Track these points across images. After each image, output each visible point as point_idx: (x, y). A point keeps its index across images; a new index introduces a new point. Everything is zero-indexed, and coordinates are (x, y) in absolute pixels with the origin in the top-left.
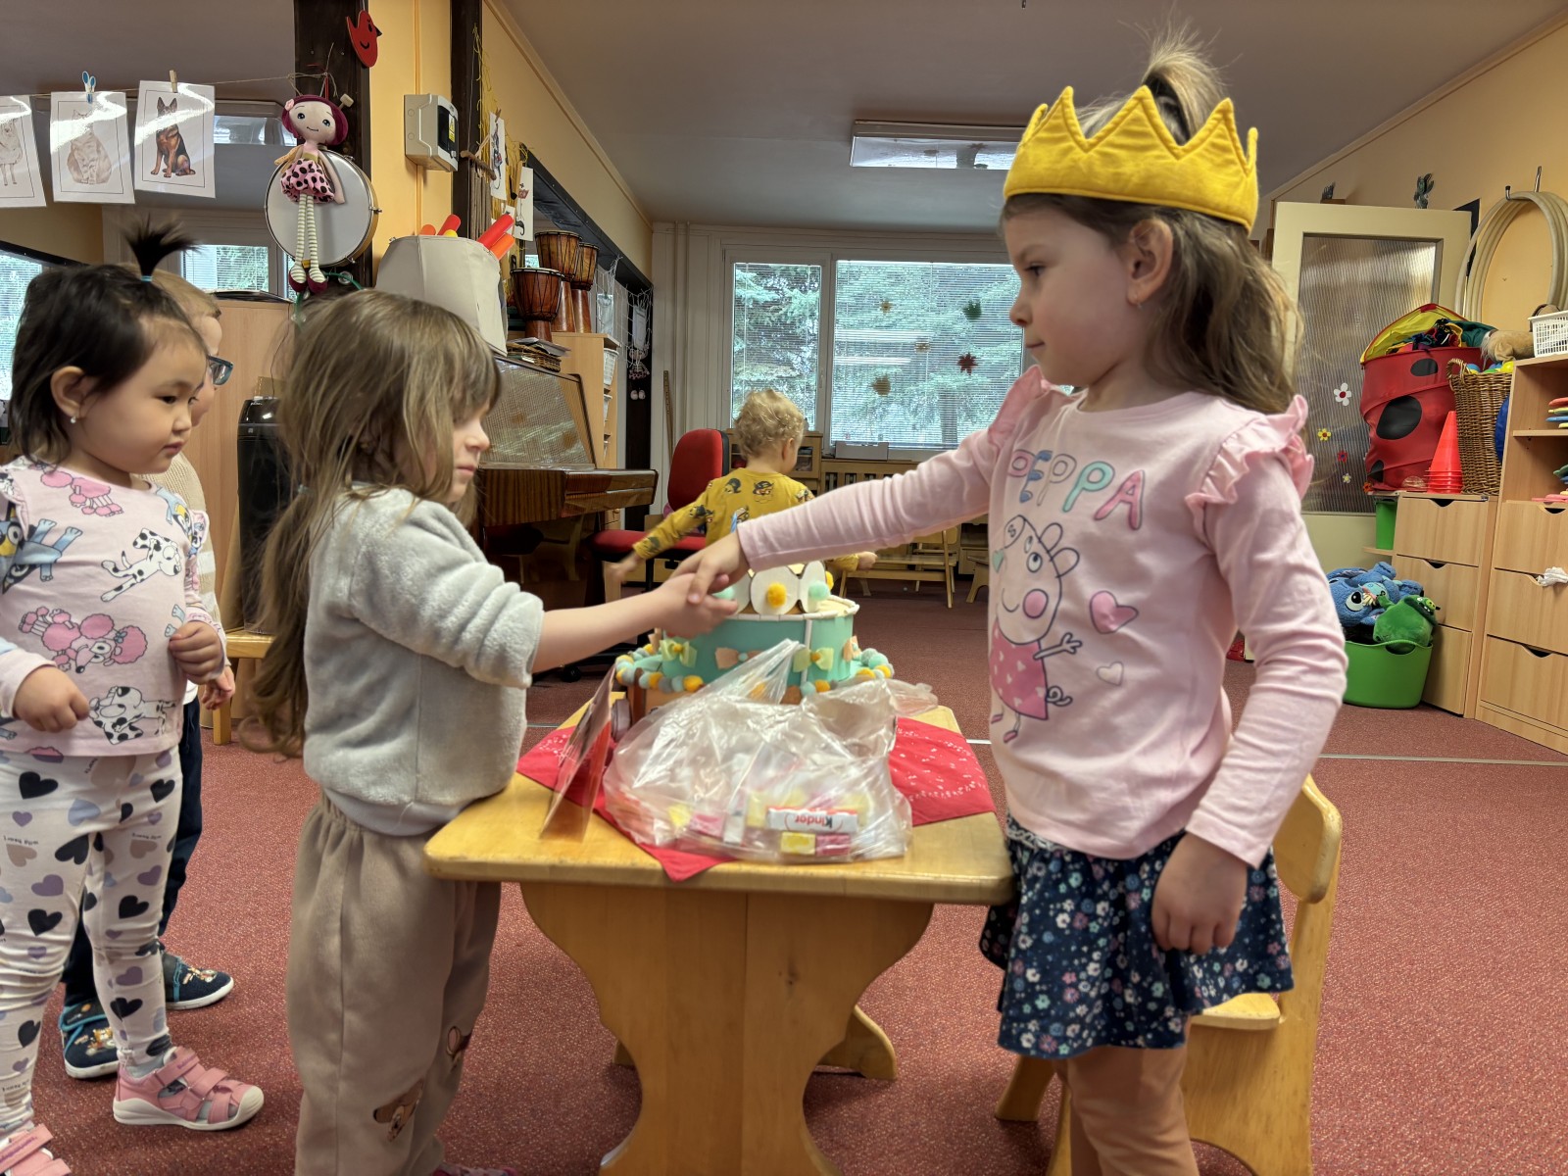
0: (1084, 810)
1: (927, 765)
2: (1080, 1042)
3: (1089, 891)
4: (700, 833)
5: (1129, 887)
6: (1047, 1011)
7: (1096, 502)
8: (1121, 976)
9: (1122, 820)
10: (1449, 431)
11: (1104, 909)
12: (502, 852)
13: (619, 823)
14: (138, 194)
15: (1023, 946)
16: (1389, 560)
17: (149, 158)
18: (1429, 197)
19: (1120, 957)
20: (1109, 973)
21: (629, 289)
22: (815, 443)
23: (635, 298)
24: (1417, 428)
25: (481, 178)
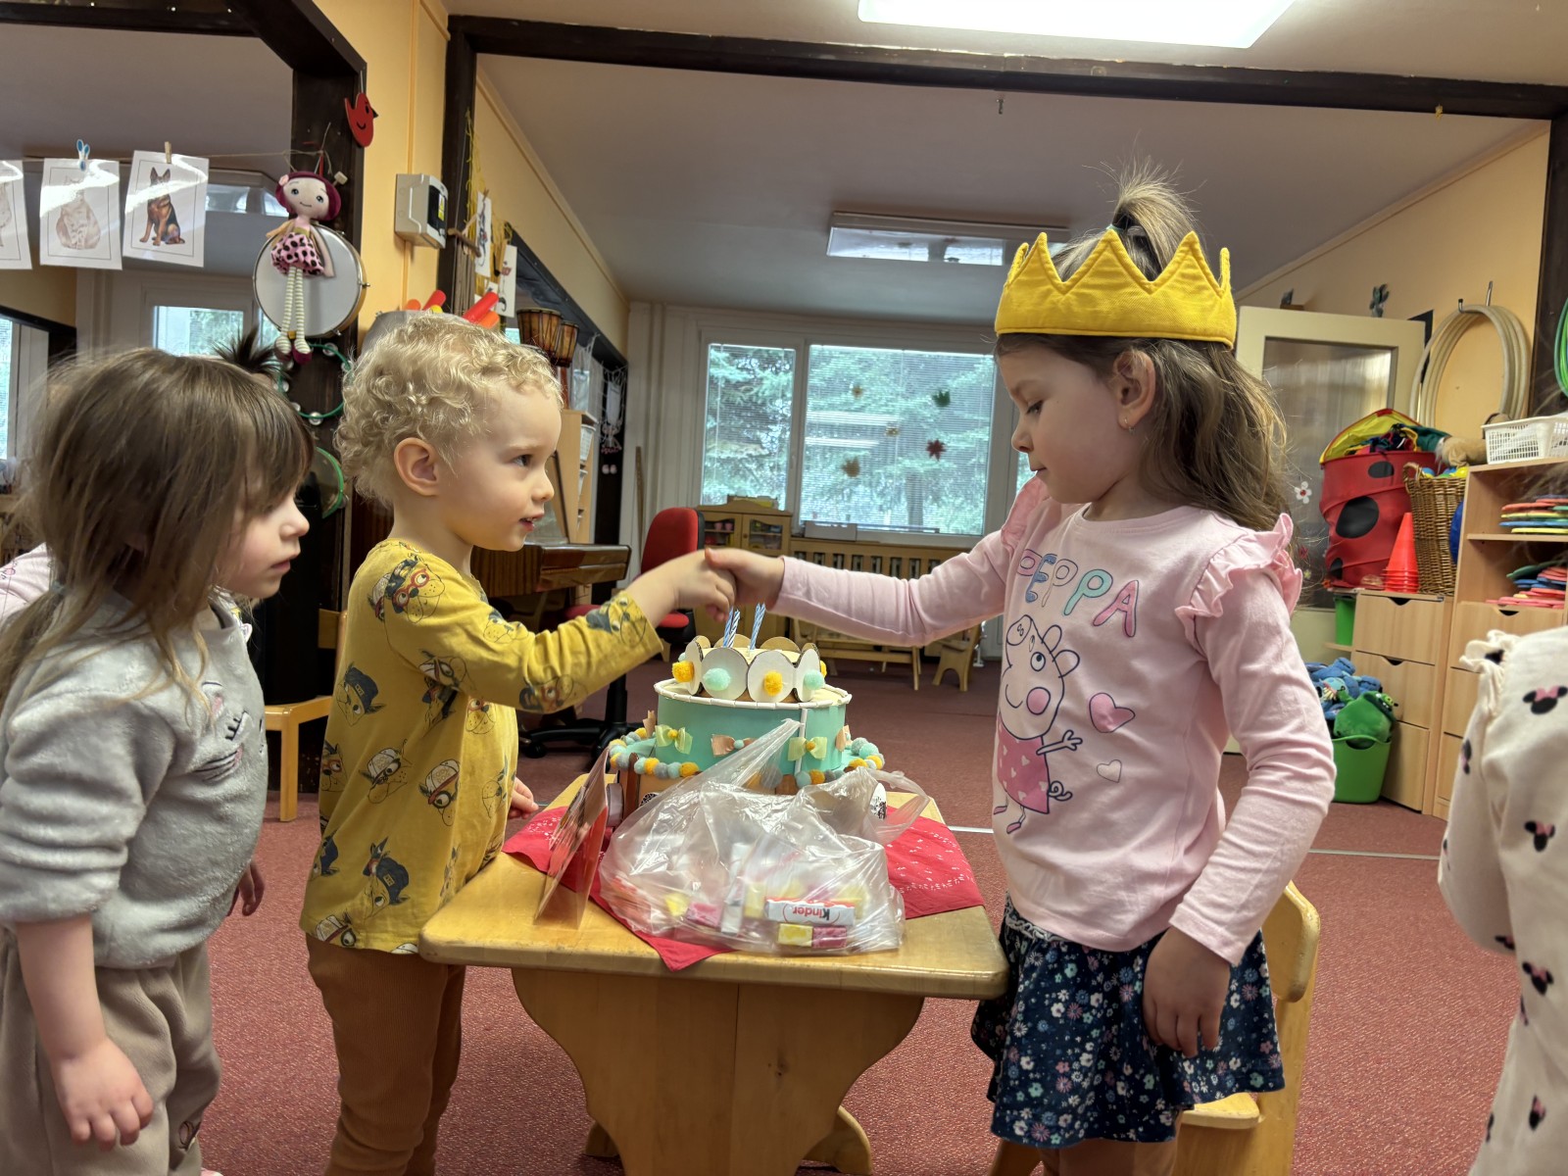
0: (1081, 902)
1: (915, 856)
2: (1072, 1132)
3: (1083, 983)
4: (698, 922)
5: (1123, 979)
6: (1039, 1099)
7: (1097, 607)
8: (1114, 1069)
9: (1118, 913)
10: (1406, 533)
11: (1098, 1000)
12: (498, 937)
13: (615, 908)
14: (126, 261)
15: (1018, 1034)
16: (1348, 655)
17: (139, 226)
18: (1384, 306)
19: (1114, 1049)
20: (1102, 1065)
21: (605, 365)
22: (785, 522)
23: (610, 375)
24: (1375, 527)
25: (467, 255)
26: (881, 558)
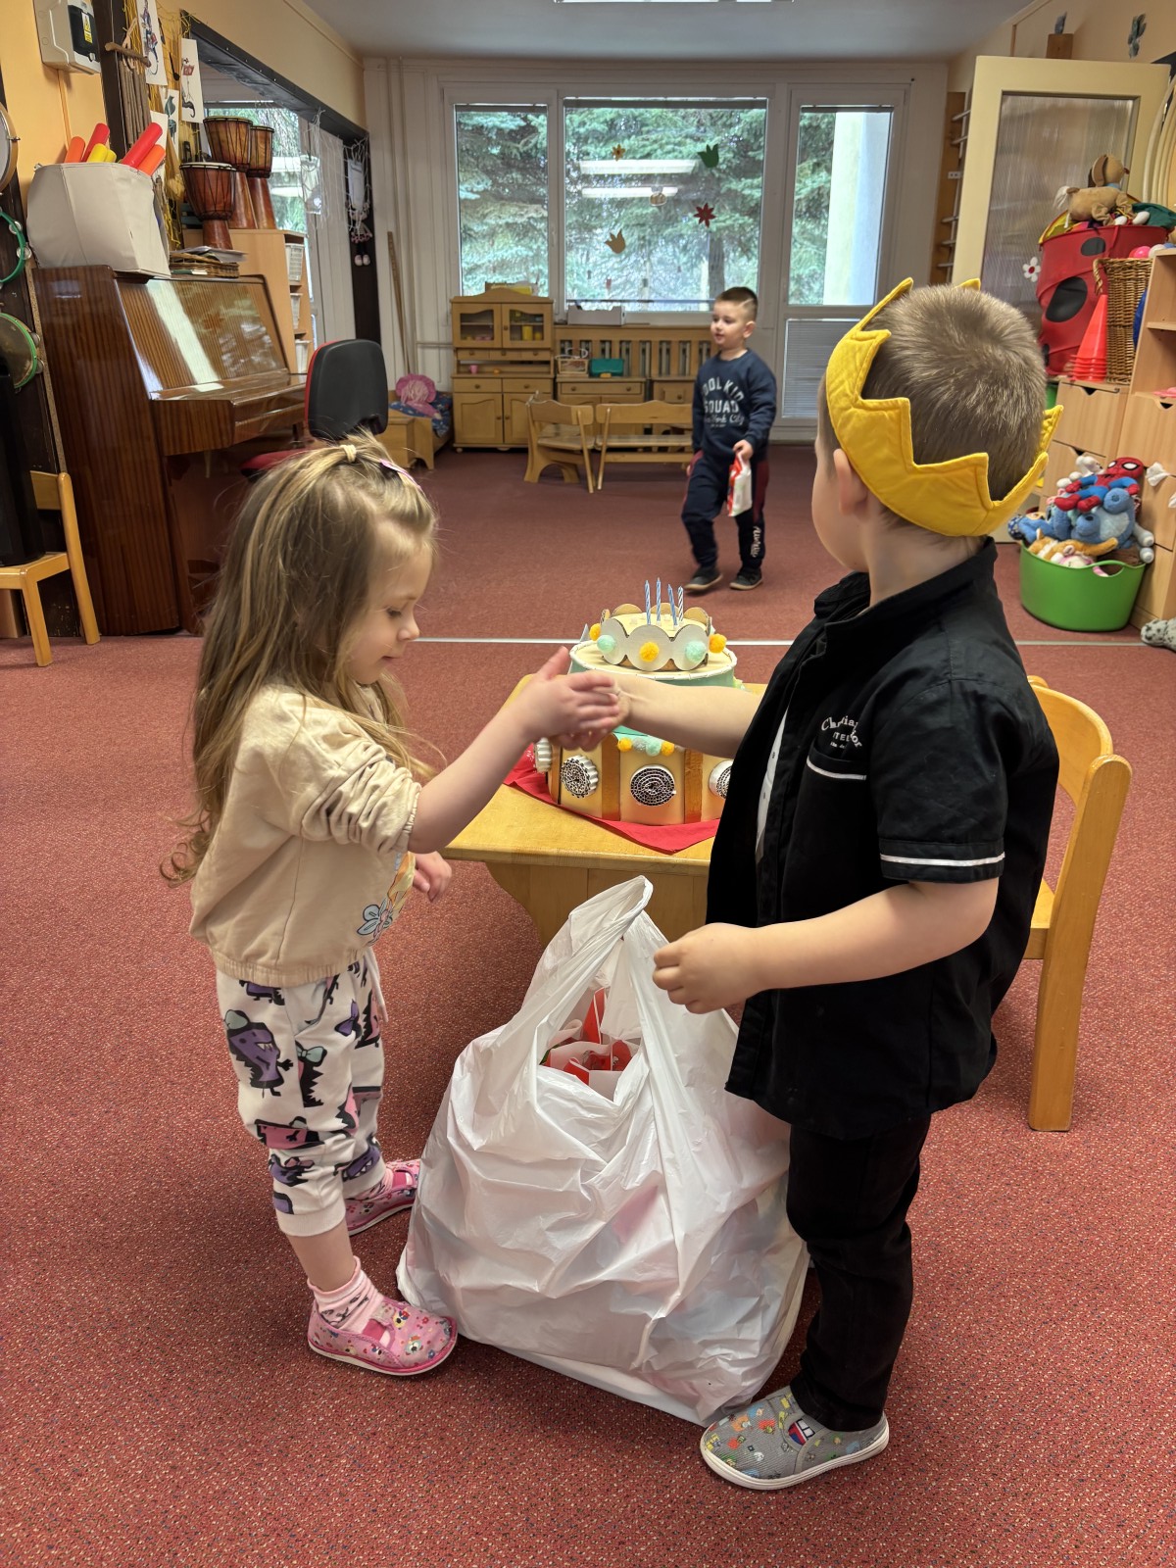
10: (1099, 313)
18: (1140, 42)
21: (345, 143)
23: (349, 151)
24: (1082, 310)
25: (132, 70)
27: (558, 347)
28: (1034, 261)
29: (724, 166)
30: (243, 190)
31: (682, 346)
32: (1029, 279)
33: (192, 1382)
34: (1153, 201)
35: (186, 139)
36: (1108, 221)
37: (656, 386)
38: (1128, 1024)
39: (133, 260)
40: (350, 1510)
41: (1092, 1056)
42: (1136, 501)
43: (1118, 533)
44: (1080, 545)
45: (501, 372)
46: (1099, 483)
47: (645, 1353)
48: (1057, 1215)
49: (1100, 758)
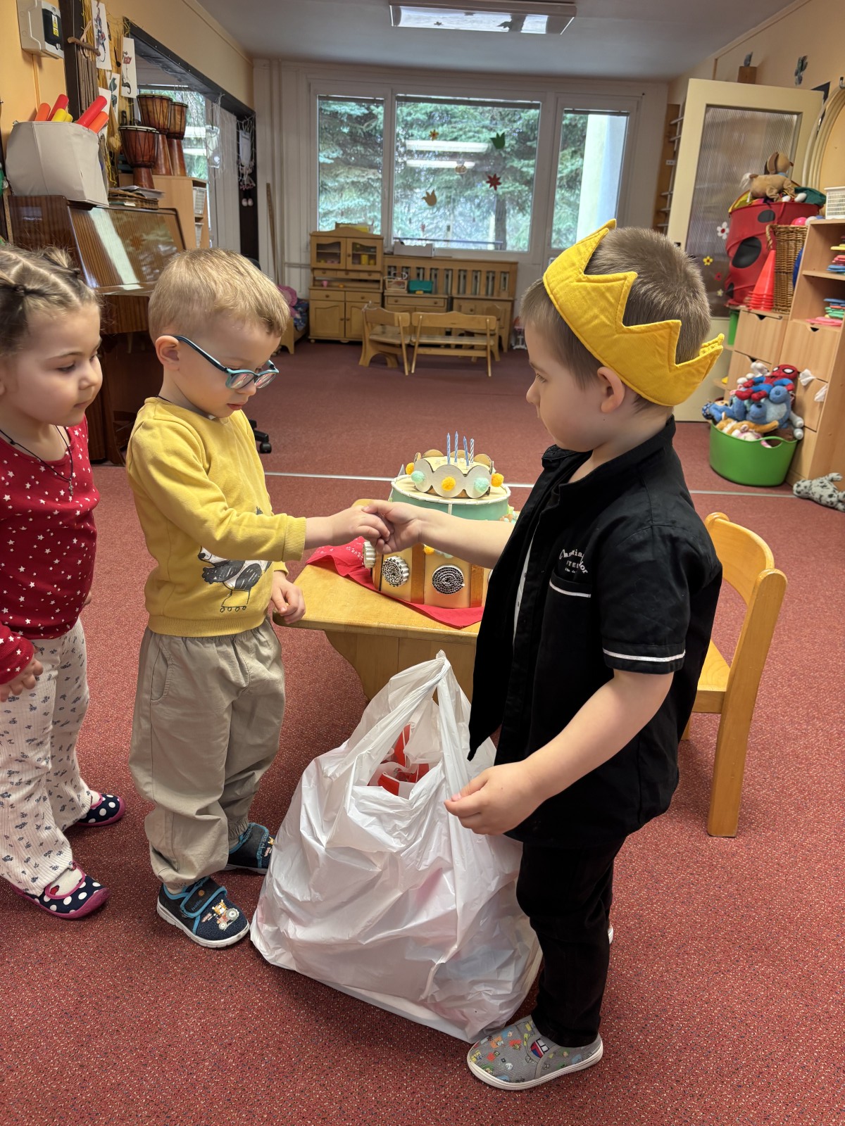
10: (769, 263)
18: (804, 74)
21: (238, 119)
22: (377, 244)
23: (241, 124)
24: (758, 259)
25: (87, 58)
26: (452, 270)
27: (386, 270)
28: (725, 225)
29: (509, 150)
30: (164, 147)
31: (474, 274)
32: (721, 237)
33: (97, 1004)
34: (809, 186)
35: (123, 109)
36: (777, 199)
37: (455, 302)
38: (779, 763)
39: (82, 192)
40: (211, 1099)
41: (753, 784)
42: (792, 395)
43: (779, 418)
44: (752, 425)
45: (345, 287)
46: (767, 382)
47: (430, 989)
48: (726, 897)
49: (766, 571)
